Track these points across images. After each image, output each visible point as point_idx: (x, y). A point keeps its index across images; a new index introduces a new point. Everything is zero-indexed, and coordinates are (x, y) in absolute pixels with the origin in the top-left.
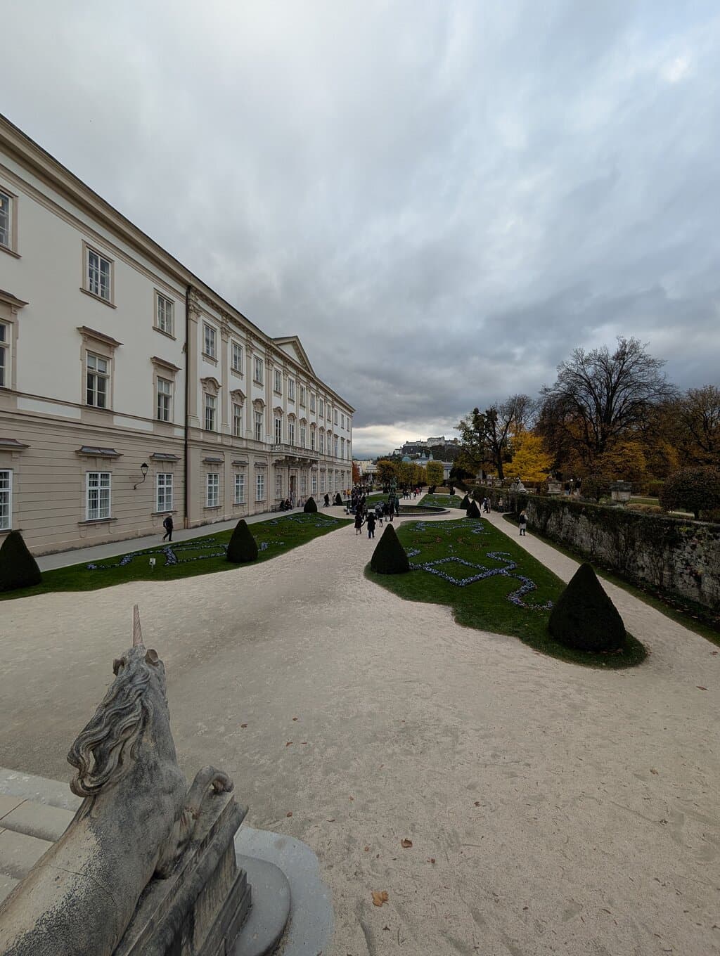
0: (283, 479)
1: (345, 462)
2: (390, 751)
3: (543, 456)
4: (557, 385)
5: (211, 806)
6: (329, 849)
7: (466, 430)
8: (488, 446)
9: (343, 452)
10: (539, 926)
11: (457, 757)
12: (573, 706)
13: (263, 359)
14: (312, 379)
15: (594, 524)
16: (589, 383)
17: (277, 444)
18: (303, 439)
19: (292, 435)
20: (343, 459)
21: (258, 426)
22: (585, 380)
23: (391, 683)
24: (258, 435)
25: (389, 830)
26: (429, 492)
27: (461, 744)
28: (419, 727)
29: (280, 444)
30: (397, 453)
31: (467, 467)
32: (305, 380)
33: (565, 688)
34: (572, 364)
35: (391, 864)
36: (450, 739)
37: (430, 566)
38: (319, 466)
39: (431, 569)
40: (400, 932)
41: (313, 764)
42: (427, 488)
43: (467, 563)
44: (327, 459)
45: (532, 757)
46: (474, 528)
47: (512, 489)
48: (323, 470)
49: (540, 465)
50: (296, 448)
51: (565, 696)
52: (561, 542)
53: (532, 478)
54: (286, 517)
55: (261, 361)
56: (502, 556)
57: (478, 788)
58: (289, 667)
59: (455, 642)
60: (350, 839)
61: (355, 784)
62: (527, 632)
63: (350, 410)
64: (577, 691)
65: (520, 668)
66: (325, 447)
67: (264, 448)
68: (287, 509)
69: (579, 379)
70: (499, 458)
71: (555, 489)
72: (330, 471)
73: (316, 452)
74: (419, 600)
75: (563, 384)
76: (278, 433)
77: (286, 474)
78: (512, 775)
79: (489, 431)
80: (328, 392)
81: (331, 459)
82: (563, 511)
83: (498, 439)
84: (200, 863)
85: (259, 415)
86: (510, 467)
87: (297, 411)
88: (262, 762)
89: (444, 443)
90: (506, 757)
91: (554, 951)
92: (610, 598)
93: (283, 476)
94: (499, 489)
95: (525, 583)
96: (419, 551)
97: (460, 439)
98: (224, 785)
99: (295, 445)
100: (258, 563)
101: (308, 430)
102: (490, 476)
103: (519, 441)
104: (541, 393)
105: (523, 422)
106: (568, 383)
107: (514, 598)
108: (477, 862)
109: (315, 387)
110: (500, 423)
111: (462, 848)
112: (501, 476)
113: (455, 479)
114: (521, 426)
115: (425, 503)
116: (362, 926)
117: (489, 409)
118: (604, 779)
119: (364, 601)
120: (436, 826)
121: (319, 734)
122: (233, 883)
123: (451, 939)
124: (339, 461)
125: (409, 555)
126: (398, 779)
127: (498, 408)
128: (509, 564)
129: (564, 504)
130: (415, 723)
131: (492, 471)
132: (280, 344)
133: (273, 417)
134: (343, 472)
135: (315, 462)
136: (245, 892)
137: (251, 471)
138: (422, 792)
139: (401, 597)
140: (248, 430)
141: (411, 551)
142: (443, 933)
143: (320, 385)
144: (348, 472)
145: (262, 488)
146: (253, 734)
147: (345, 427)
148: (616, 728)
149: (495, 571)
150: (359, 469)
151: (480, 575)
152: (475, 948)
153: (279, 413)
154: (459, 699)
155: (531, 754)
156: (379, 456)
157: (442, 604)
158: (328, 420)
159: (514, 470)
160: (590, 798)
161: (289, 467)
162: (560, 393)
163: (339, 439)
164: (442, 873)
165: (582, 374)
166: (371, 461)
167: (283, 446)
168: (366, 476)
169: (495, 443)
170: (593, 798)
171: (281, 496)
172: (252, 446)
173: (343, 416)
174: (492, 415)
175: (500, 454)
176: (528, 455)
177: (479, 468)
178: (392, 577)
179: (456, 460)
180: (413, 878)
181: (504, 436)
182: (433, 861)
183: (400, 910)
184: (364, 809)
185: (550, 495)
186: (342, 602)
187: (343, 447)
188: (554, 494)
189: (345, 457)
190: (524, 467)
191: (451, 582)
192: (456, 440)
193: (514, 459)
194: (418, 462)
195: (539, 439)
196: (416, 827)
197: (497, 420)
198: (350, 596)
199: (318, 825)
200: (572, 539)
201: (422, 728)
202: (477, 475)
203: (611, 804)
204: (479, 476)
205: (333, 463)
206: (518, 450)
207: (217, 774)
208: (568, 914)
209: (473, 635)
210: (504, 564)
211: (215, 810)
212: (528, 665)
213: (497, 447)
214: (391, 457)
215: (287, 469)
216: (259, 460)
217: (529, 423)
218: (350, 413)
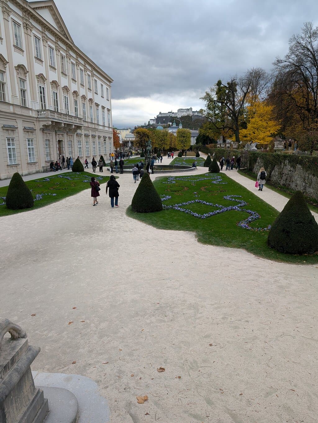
0: (51, 143)
1: (107, 129)
2: (148, 321)
3: (271, 123)
4: (288, 57)
5: (10, 346)
6: (105, 378)
7: (211, 100)
8: (228, 115)
9: (104, 118)
10: (249, 402)
11: (197, 321)
12: (281, 287)
13: (21, 23)
14: (70, 47)
15: (307, 171)
16: (314, 56)
17: (42, 110)
18: (66, 105)
19: (56, 103)
20: (104, 126)
21: (23, 92)
22: (311, 52)
23: (149, 282)
24: (24, 101)
25: (148, 364)
26: (179, 156)
27: (201, 313)
28: (170, 306)
29: (45, 110)
30: (151, 123)
31: (210, 134)
32: (64, 47)
33: (276, 277)
34: (302, 38)
35: (150, 382)
36: (193, 311)
37: (179, 206)
38: (83, 132)
39: (179, 209)
40: (157, 415)
41: (91, 333)
42: (177, 153)
43: (208, 203)
44: (90, 125)
45: (250, 317)
46: (215, 180)
47: (246, 149)
48: (87, 136)
49: (269, 131)
50: (61, 114)
51: (276, 281)
52: (281, 187)
53: (262, 142)
54: (57, 175)
55: (19, 25)
56: (235, 198)
57: (212, 337)
58: (67, 277)
59: (197, 254)
60: (120, 372)
61: (123, 342)
62: (251, 245)
63: (109, 80)
64: (284, 278)
65: (245, 267)
66: (88, 114)
67: (31, 114)
68: (57, 170)
69: (306, 52)
70: (237, 124)
71: (279, 146)
72: (94, 137)
73: (80, 119)
74: (170, 228)
75: (293, 56)
76: (43, 99)
77: (54, 139)
78: (236, 327)
79: (230, 101)
80: (87, 61)
81: (93, 126)
82: (284, 163)
83: (237, 108)
84: (5, 379)
85: (23, 81)
86: (246, 133)
87: (59, 78)
88: (50, 335)
89: (191, 114)
90: (232, 318)
91: (258, 412)
92: (313, 216)
93: (51, 140)
94: (236, 150)
95: (252, 215)
96: (170, 197)
97: (205, 108)
98: (19, 334)
99: (59, 111)
100: (34, 209)
101: (71, 98)
102: (228, 141)
103: (254, 110)
104: (274, 64)
105: (258, 93)
106: (297, 56)
107: (243, 224)
108: (210, 375)
109: (74, 56)
110: (239, 94)
111: (200, 369)
112: (238, 140)
113: (200, 144)
114: (256, 97)
115: (176, 163)
116: (131, 415)
117: (230, 81)
118: (298, 325)
119: (127, 232)
120: (182, 359)
121: (94, 316)
122: (34, 397)
123: (191, 414)
124: (101, 128)
125: (162, 199)
126: (155, 336)
127: (237, 80)
128: (241, 203)
129: (285, 157)
130: (167, 304)
131: (231, 137)
132: (36, 8)
133: (37, 85)
134: (105, 138)
135: (79, 127)
136: (43, 403)
137: (20, 136)
138: (172, 342)
139: (155, 227)
140: (14, 96)
141: (164, 197)
142: (185, 412)
143: (80, 55)
144: (110, 138)
145: (33, 151)
146: (41, 319)
147: (105, 96)
148: (309, 297)
149: (230, 208)
150: (119, 137)
151: (218, 211)
152: (207, 417)
153: (42, 81)
154: (200, 288)
155: (249, 315)
156: (136, 126)
157: (188, 231)
158: (89, 89)
159: (249, 135)
160: (287, 335)
161: (56, 132)
162: (290, 64)
163: (100, 107)
164: (186, 383)
165: (309, 47)
166: (129, 130)
167: (49, 112)
168: (125, 143)
169: (234, 112)
170: (290, 335)
171: (50, 158)
172: (19, 111)
173: (102, 85)
174: (232, 86)
175: (237, 121)
176: (260, 122)
177: (220, 133)
178: (149, 215)
179: (201, 127)
180: (165, 387)
181: (241, 106)
182: (180, 377)
183: (156, 403)
184: (130, 354)
185: (275, 151)
186: (108, 232)
187: (103, 115)
188: (279, 150)
189: (106, 125)
190: (256, 132)
191: (195, 216)
192: (201, 111)
193: (249, 126)
194: (170, 131)
195: (270, 108)
196: (168, 361)
197: (236, 91)
198: (115, 228)
199: (96, 366)
200: (289, 185)
201: (173, 306)
202: (218, 141)
203: (301, 337)
204: (220, 141)
205: (95, 130)
206: (252, 118)
207: (12, 325)
208: (268, 394)
209: (210, 248)
210: (236, 203)
211: (13, 348)
212: (251, 265)
213: (235, 115)
214: (147, 126)
215: (54, 133)
216: (28, 125)
217: (263, 95)
218: (108, 83)
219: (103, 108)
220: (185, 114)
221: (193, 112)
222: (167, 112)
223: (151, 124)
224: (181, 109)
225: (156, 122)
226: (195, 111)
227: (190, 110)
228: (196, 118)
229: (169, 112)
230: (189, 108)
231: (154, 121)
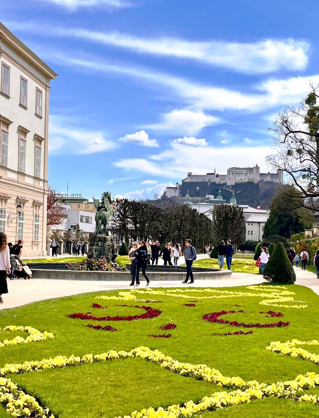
63: (46, 74)
89: (258, 178)
124: (12, 176)
134: (21, 201)
144: (36, 204)
147: (31, 105)
163: (13, 128)
173: (24, 81)
187: (22, 148)
189: (29, 171)
218: (43, 80)
219: (23, 131)
220: (244, 178)
221: (261, 174)
222: (206, 174)
223: (169, 197)
224: (236, 168)
225: (180, 193)
226: (267, 173)
227: (254, 170)
228: (268, 187)
229: (208, 174)
230: (251, 167)
231: (175, 191)
